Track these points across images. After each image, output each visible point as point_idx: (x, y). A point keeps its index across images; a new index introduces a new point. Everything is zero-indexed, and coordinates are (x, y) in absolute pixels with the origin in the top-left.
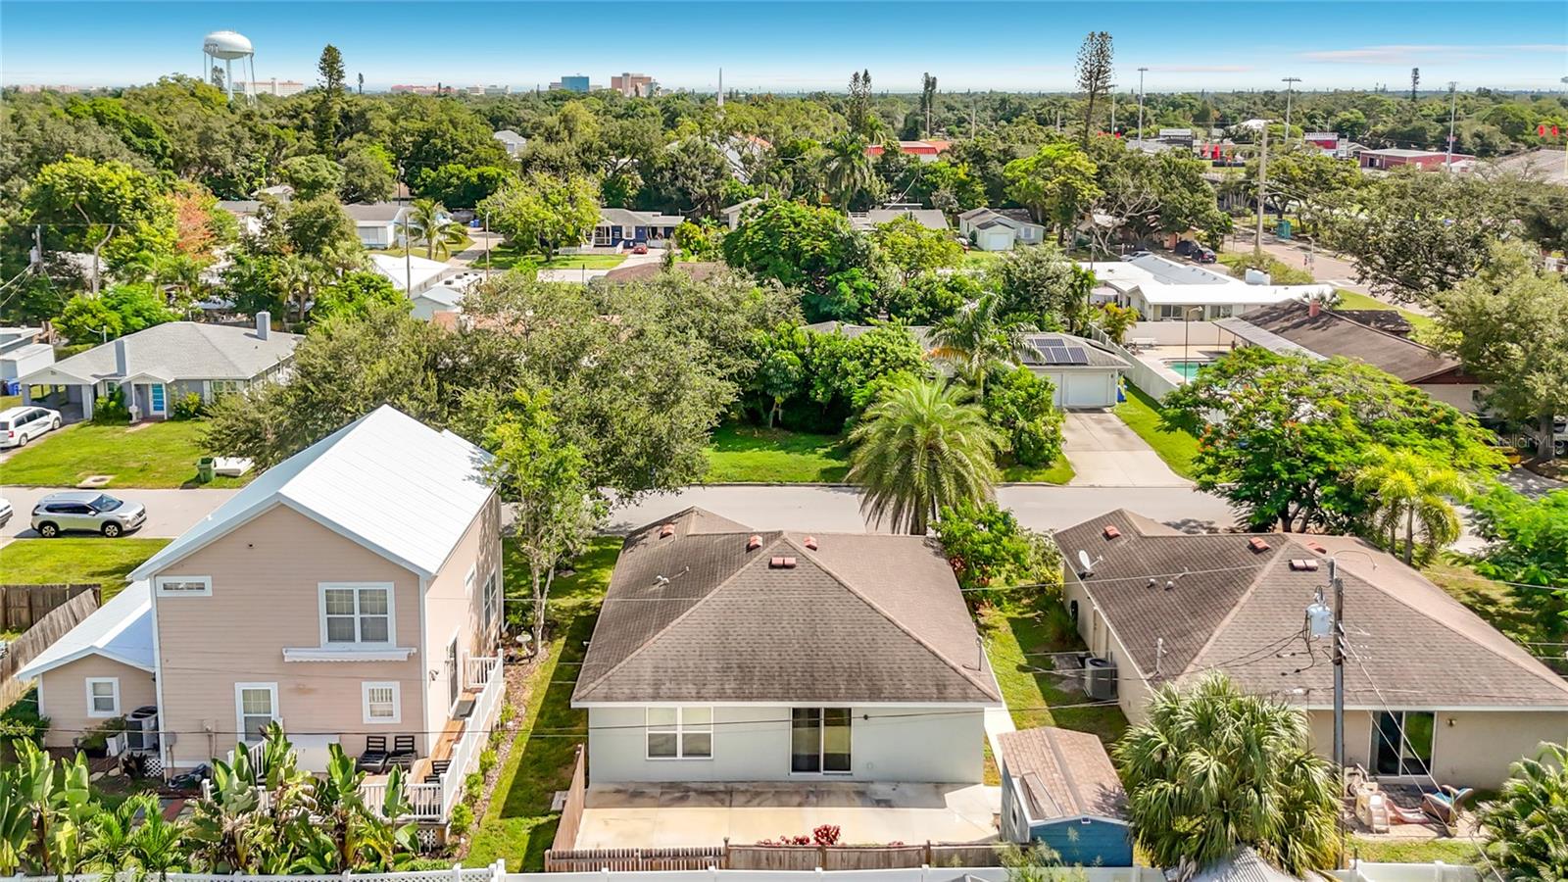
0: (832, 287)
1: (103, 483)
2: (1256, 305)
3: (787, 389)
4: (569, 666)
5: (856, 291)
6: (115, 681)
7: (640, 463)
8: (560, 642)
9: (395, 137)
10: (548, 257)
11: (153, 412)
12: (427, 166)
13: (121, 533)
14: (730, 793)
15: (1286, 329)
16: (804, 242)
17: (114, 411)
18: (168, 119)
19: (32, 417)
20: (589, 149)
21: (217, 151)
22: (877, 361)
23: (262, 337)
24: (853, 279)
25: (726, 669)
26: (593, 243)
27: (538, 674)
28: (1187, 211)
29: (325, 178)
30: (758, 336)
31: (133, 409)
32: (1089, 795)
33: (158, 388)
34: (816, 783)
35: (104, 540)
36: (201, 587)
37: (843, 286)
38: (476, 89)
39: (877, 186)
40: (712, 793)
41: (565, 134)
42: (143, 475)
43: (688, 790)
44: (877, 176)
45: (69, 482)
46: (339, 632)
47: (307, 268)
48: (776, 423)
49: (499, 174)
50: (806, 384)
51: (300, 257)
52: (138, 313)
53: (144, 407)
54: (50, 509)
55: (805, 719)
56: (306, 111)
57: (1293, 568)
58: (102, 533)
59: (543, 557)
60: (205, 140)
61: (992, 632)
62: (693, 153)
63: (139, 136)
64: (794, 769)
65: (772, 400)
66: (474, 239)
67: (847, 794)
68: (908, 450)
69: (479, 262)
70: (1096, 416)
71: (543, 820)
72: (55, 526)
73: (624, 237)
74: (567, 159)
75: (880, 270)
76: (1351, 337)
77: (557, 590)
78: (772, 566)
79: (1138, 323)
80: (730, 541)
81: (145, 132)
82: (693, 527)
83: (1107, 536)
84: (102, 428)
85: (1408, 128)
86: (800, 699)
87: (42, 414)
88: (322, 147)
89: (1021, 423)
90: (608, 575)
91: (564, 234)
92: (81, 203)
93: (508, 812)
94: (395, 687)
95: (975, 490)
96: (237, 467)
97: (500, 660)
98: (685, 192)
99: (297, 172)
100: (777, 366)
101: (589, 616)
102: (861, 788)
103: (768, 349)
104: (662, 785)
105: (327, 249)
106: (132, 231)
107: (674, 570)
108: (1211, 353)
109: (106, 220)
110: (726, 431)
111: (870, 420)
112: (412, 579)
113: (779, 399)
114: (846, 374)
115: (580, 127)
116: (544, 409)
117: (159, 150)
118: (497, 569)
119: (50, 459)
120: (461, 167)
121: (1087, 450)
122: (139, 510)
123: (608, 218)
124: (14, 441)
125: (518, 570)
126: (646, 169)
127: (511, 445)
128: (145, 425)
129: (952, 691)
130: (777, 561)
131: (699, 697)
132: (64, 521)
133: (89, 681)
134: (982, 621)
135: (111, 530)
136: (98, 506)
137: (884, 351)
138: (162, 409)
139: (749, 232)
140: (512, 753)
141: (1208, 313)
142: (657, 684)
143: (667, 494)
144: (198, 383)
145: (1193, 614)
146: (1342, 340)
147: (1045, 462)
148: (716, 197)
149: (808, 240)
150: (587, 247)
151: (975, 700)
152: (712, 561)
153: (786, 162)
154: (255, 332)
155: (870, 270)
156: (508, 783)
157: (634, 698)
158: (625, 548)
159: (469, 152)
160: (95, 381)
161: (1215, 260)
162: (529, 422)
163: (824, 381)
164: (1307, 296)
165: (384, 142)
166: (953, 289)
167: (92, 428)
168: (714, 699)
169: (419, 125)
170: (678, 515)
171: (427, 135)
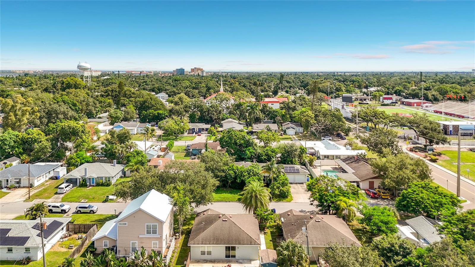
0: (245, 151)
1: (86, 201)
2: (346, 155)
3: (231, 179)
4: (186, 240)
5: (250, 152)
6: (108, 241)
7: (199, 200)
8: (184, 235)
9: (136, 102)
10: (176, 137)
11: (92, 184)
12: (144, 110)
13: (94, 213)
14: (215, 261)
15: (349, 163)
16: (238, 141)
17: (84, 184)
18: (78, 98)
19: (68, 186)
20: (187, 107)
21: (90, 107)
22: (251, 173)
23: (114, 166)
24: (249, 149)
25: (214, 239)
26: (187, 133)
27: (180, 241)
28: (337, 127)
29: (119, 116)
30: (226, 168)
31: (88, 184)
32: (271, 259)
33: (93, 179)
34: (229, 260)
35: (90, 214)
36: (126, 224)
37: (247, 152)
38: (151, 72)
39: (261, 115)
40: (212, 261)
41: (180, 103)
42: (93, 199)
43: (207, 261)
44: (261, 113)
45: (79, 201)
46: (148, 232)
47: (122, 147)
48: (229, 187)
49: (163, 113)
50: (235, 178)
51: (120, 144)
52: (83, 159)
53: (90, 183)
54: (80, 208)
55: (228, 249)
56: (109, 91)
57: (316, 221)
58: (90, 213)
59: (181, 219)
60: (88, 105)
61: (266, 234)
62: (213, 107)
63: (73, 106)
64: (226, 257)
65: (228, 182)
66: (157, 131)
67: (235, 262)
68: (251, 197)
69: (159, 139)
70: (301, 185)
71: (183, 265)
72: (80, 211)
73: (195, 131)
74: (181, 110)
75: (255, 147)
76: (361, 166)
77: (184, 225)
78: (223, 221)
79: (316, 160)
80: (216, 216)
81: (75, 105)
82: (209, 213)
83: (288, 215)
84: (81, 188)
85: (414, 92)
86: (226, 244)
87: (69, 185)
88: (118, 107)
89: (281, 188)
90: (193, 222)
91: (180, 131)
92: (70, 132)
93: (177, 264)
94: (158, 242)
95: (264, 205)
96: (114, 198)
97: (174, 238)
98: (211, 117)
99: (112, 114)
100: (229, 174)
101: (189, 231)
102: (237, 260)
103: (227, 170)
104: (203, 260)
105: (127, 142)
106: (81, 138)
107: (206, 221)
108: (333, 168)
109: (76, 136)
110: (218, 190)
111: (245, 190)
112: (161, 223)
113: (230, 182)
114: (244, 176)
115: (184, 100)
116: (182, 190)
117: (78, 109)
118: (172, 221)
119: (73, 196)
120: (153, 110)
121: (297, 194)
122: (97, 208)
123: (191, 126)
124: (65, 192)
125: (176, 221)
126: (201, 111)
127: (176, 197)
128: (90, 187)
129: (253, 243)
130: (224, 220)
131: (209, 244)
132: (82, 210)
133: (104, 241)
134: (265, 231)
135: (92, 212)
136: (89, 207)
137: (253, 171)
138: (94, 183)
139: (225, 138)
140: (176, 255)
141: (335, 157)
142: (202, 242)
143: (205, 206)
144: (102, 178)
145: (297, 230)
146: (359, 167)
147: (287, 197)
148: (219, 118)
149: (239, 140)
150: (186, 134)
151: (257, 245)
152: (213, 220)
153: (238, 108)
154: (113, 164)
155: (253, 147)
156: (176, 259)
157: (198, 244)
158: (196, 217)
159: (155, 106)
160: (80, 177)
161: (345, 139)
162: (179, 193)
163: (240, 178)
164: (358, 153)
165: (133, 104)
166: (272, 152)
167: (79, 188)
168: (212, 244)
169: (142, 99)
170: (207, 210)
171: (145, 102)
